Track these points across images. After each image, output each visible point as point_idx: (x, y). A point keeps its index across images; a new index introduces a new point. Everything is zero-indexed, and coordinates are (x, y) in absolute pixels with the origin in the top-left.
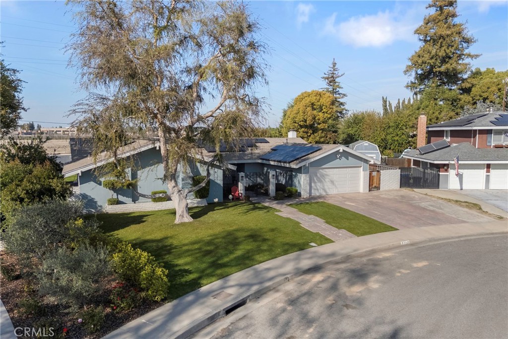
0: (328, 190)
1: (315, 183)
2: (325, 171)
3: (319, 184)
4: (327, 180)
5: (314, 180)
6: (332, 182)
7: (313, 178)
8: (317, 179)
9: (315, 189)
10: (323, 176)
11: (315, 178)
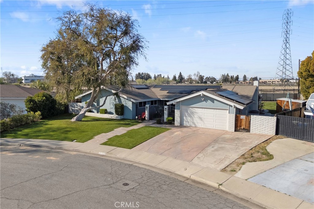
0: (196, 124)
1: (186, 117)
2: (194, 110)
3: (189, 118)
4: (196, 116)
5: (185, 114)
6: (200, 118)
7: (185, 113)
8: (188, 115)
9: (186, 121)
10: (193, 113)
11: (186, 114)
